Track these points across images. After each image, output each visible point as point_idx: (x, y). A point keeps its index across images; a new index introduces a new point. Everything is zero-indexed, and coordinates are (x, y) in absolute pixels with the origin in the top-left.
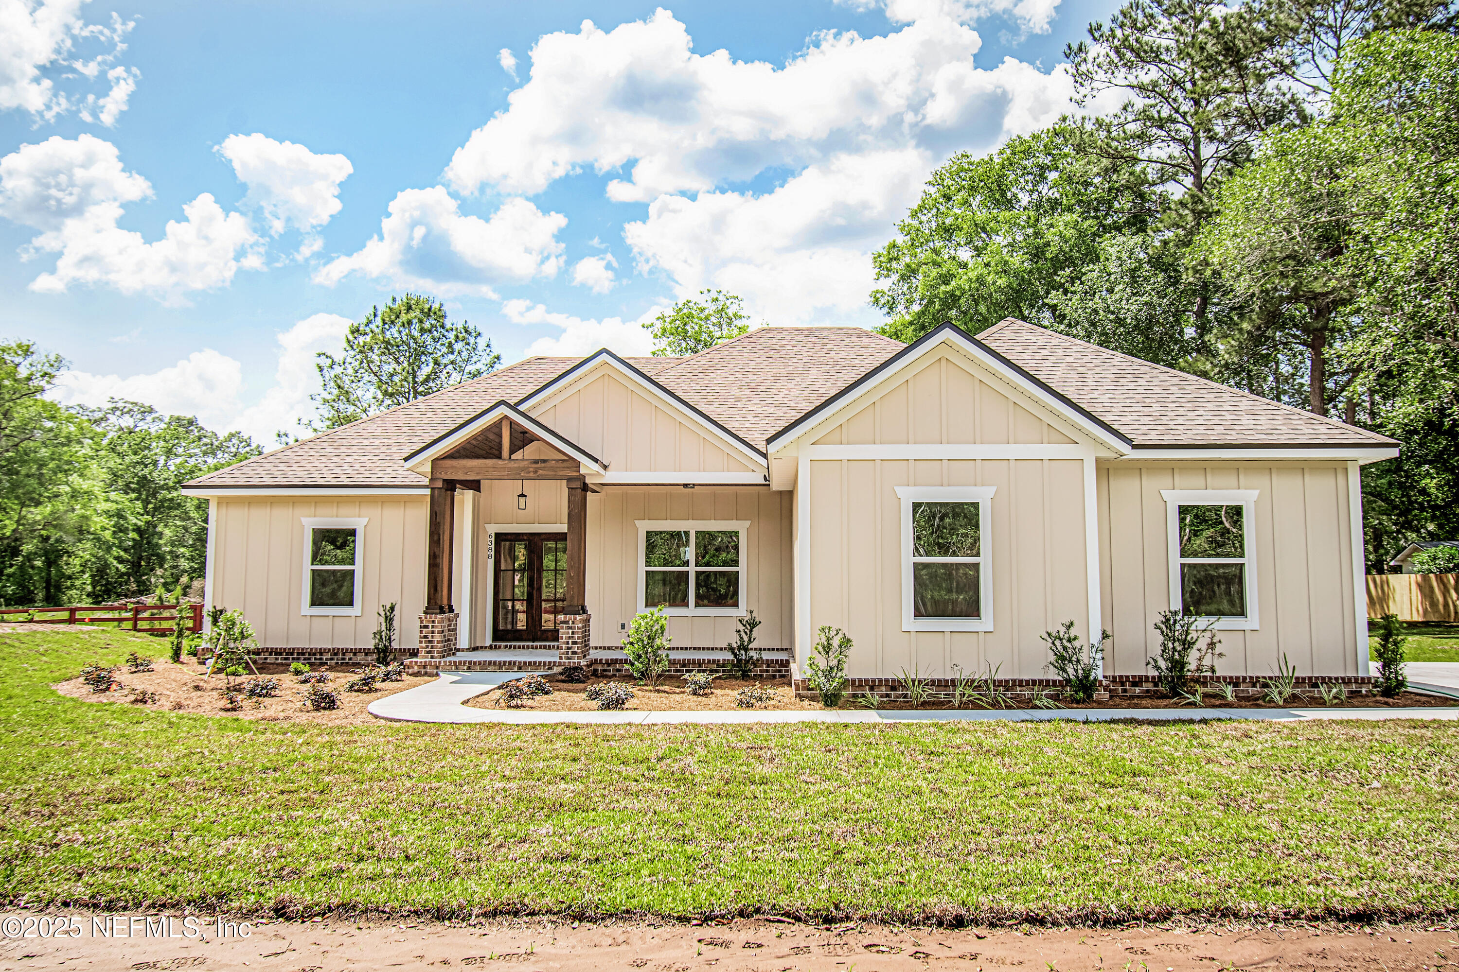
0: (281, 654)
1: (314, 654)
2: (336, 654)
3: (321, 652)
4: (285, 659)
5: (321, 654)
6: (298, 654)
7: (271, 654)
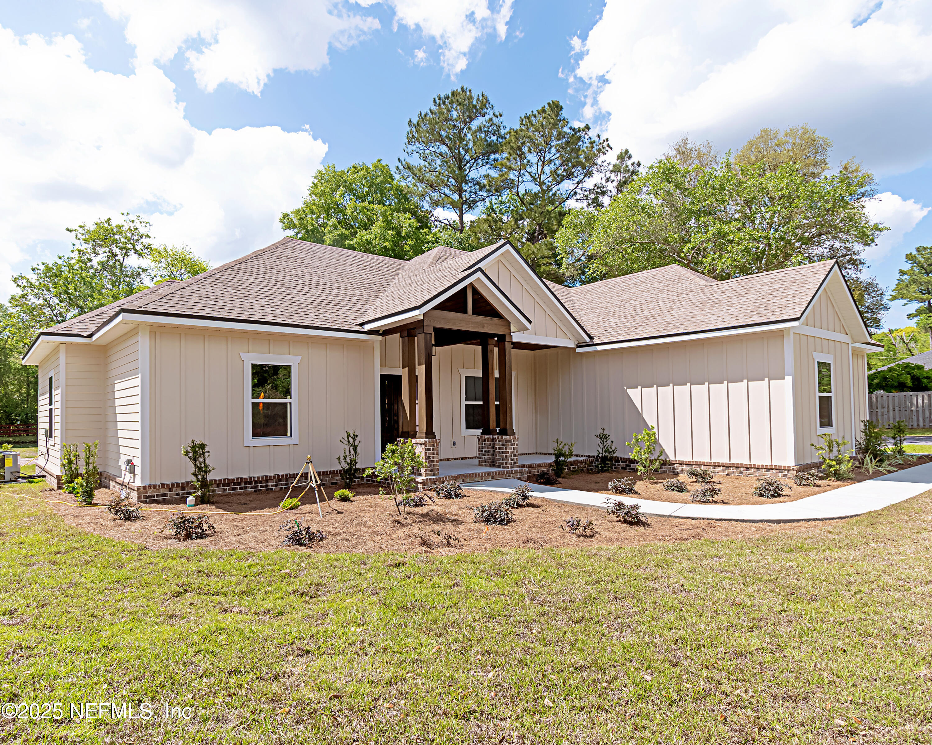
0: (228, 485)
1: (261, 482)
2: (280, 480)
3: (267, 479)
4: (233, 489)
5: (267, 481)
6: (246, 483)
7: (218, 486)
